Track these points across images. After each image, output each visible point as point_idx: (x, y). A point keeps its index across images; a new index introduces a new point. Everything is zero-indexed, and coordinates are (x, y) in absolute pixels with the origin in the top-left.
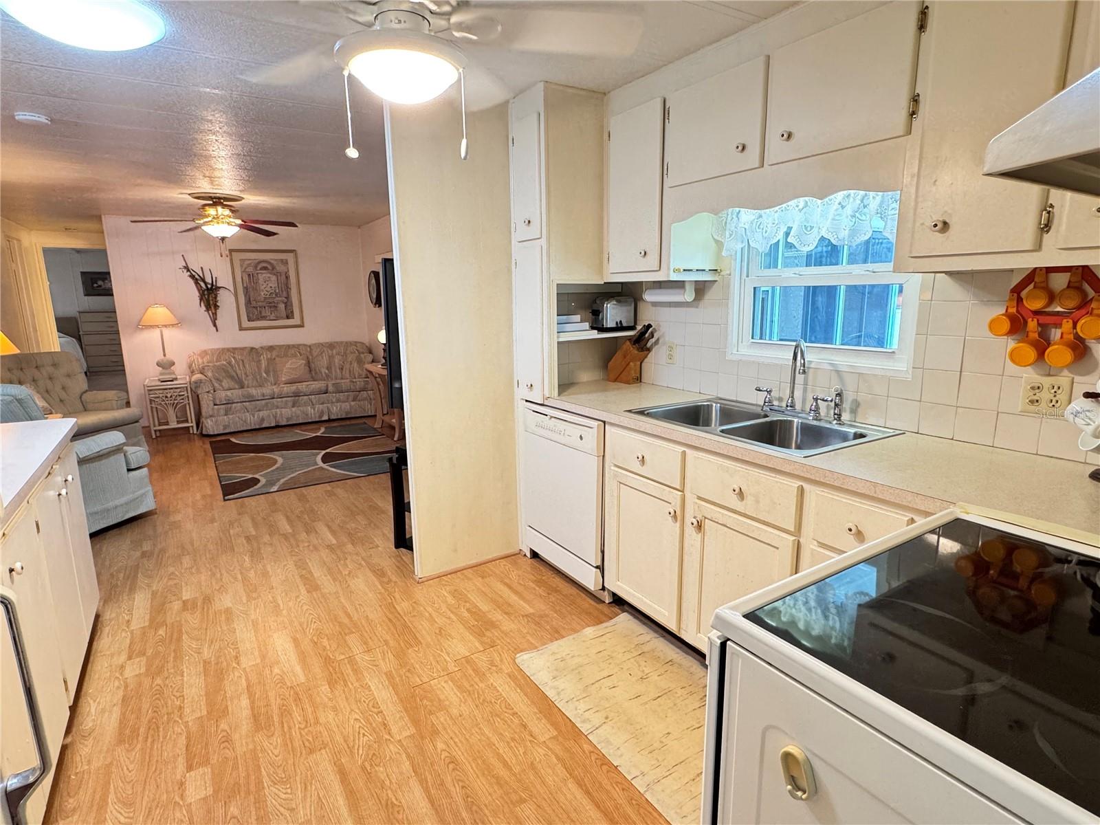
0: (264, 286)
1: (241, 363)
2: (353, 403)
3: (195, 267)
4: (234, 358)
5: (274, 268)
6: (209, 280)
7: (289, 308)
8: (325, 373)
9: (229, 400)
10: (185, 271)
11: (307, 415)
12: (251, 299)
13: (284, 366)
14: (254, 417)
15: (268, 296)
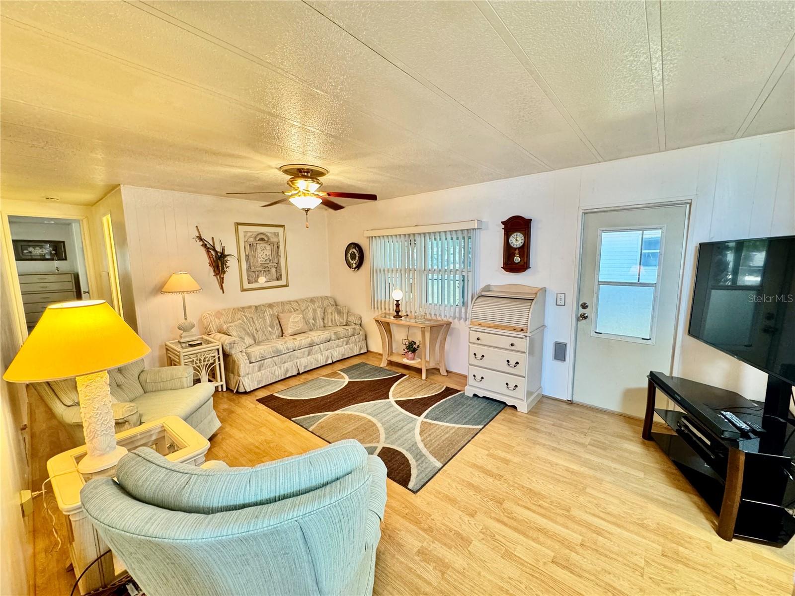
0: (261, 254)
1: (251, 319)
2: (346, 347)
3: (207, 237)
4: (245, 316)
5: (269, 239)
6: (218, 249)
7: (278, 271)
8: (312, 324)
9: (262, 357)
10: (198, 241)
11: (318, 361)
12: (251, 265)
13: (289, 321)
14: (281, 369)
15: (263, 262)
